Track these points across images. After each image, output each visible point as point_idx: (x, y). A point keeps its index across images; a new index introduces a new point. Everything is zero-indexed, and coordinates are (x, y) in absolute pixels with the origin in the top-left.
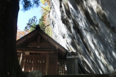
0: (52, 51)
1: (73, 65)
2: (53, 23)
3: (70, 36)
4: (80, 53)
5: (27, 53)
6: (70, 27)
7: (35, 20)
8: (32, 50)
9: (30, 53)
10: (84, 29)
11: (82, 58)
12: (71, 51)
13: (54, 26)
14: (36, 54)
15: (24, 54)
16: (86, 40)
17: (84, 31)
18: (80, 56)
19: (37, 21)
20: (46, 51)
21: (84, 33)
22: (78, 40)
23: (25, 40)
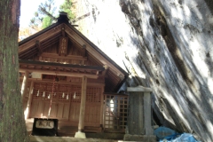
0: (95, 74)
1: (140, 107)
2: (93, 12)
3: (135, 42)
4: (157, 82)
5: (37, 75)
6: (139, 21)
7: (52, 6)
8: (48, 70)
9: (44, 76)
10: (187, 26)
11: (160, 92)
12: (134, 75)
13: (95, 19)
14: (57, 78)
15: (29, 77)
16: (184, 55)
17: (183, 31)
18: (155, 88)
19: (55, 9)
20: (81, 72)
21: (184, 35)
22: (158, 51)
23: (31, 45)
